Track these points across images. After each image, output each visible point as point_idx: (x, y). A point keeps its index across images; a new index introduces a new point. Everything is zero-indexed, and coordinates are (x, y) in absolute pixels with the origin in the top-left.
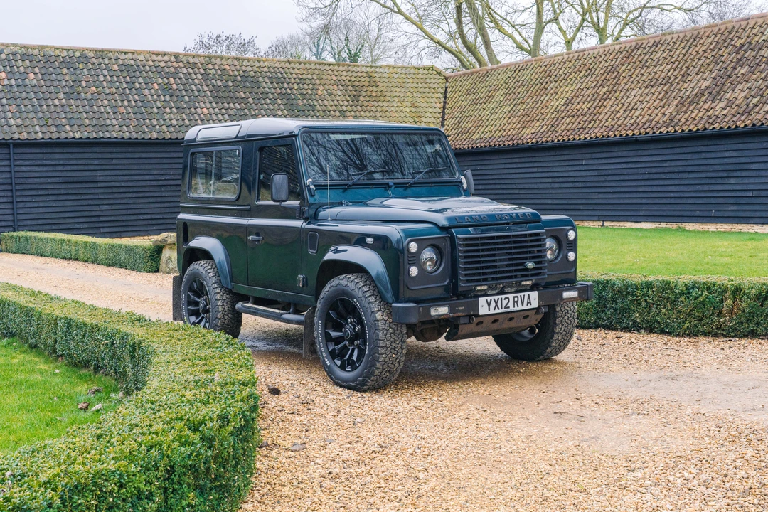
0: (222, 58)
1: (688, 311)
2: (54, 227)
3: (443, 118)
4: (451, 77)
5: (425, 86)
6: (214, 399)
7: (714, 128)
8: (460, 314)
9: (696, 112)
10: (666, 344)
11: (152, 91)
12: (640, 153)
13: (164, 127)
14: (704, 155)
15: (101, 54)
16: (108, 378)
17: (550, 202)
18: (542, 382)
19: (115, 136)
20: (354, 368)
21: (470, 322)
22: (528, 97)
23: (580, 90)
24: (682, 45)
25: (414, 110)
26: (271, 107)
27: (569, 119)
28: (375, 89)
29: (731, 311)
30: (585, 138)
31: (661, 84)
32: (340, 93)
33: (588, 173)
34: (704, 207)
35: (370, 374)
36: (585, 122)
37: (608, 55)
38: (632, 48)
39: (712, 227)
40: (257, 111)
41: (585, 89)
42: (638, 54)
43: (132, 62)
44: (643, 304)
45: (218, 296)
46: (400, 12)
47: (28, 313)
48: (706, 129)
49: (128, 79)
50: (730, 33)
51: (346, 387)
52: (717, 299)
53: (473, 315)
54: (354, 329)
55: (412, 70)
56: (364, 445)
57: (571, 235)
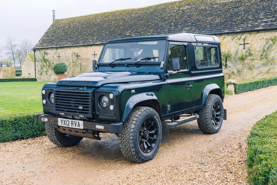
57: (111, 96)
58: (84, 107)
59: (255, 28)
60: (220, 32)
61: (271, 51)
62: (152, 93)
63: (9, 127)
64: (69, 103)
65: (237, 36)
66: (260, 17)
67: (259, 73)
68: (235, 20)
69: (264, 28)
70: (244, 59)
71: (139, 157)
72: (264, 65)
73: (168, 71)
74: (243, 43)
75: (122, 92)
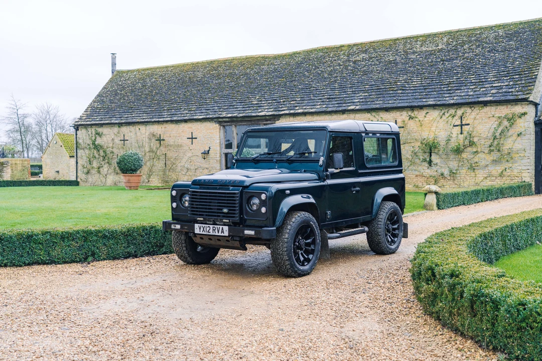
57: (263, 197)
58: (229, 210)
59: (479, 98)
60: (420, 104)
61: (506, 137)
62: (309, 195)
63: (120, 239)
64: (210, 205)
65: (450, 111)
66: (489, 79)
67: (486, 176)
68: (446, 83)
69: (495, 99)
70: (462, 152)
71: (295, 270)
72: (495, 162)
73: (329, 170)
74: (458, 123)
75: (275, 193)
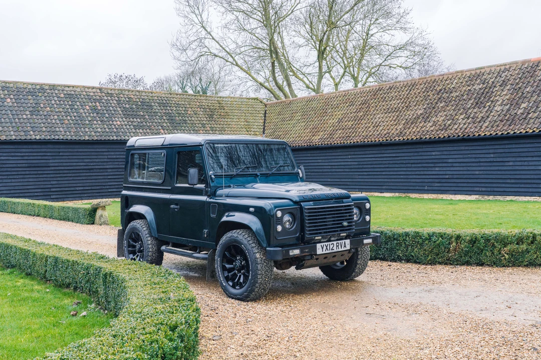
0: (129, 91)
1: (430, 250)
2: (21, 195)
3: (264, 129)
4: (268, 104)
5: (253, 109)
6: (177, 310)
7: (426, 138)
8: (306, 254)
9: (415, 128)
10: (418, 269)
11: (85, 110)
12: (383, 152)
13: (93, 133)
14: (420, 154)
15: (53, 87)
16: (84, 294)
17: (329, 180)
18: (352, 294)
19: (62, 138)
20: (241, 287)
21: (311, 259)
22: (315, 118)
23: (346, 114)
24: (406, 89)
25: (246, 124)
26: (160, 121)
27: (340, 131)
28: (223, 111)
29: (455, 250)
30: (351, 143)
31: (394, 111)
32: (202, 113)
33: (352, 163)
34: (420, 184)
35: (252, 291)
36: (350, 133)
37: (363, 94)
38: (377, 90)
39: (426, 196)
40: (151, 124)
41: (350, 114)
42: (380, 93)
43: (73, 93)
44: (403, 245)
45: (149, 242)
46: (237, 65)
47: (26, 253)
48: (421, 138)
49: (70, 103)
50: (433, 83)
51: (236, 299)
52: (447, 243)
53: (313, 254)
54: (241, 263)
55: (245, 100)
56: (257, 336)
64: (328, 221)
